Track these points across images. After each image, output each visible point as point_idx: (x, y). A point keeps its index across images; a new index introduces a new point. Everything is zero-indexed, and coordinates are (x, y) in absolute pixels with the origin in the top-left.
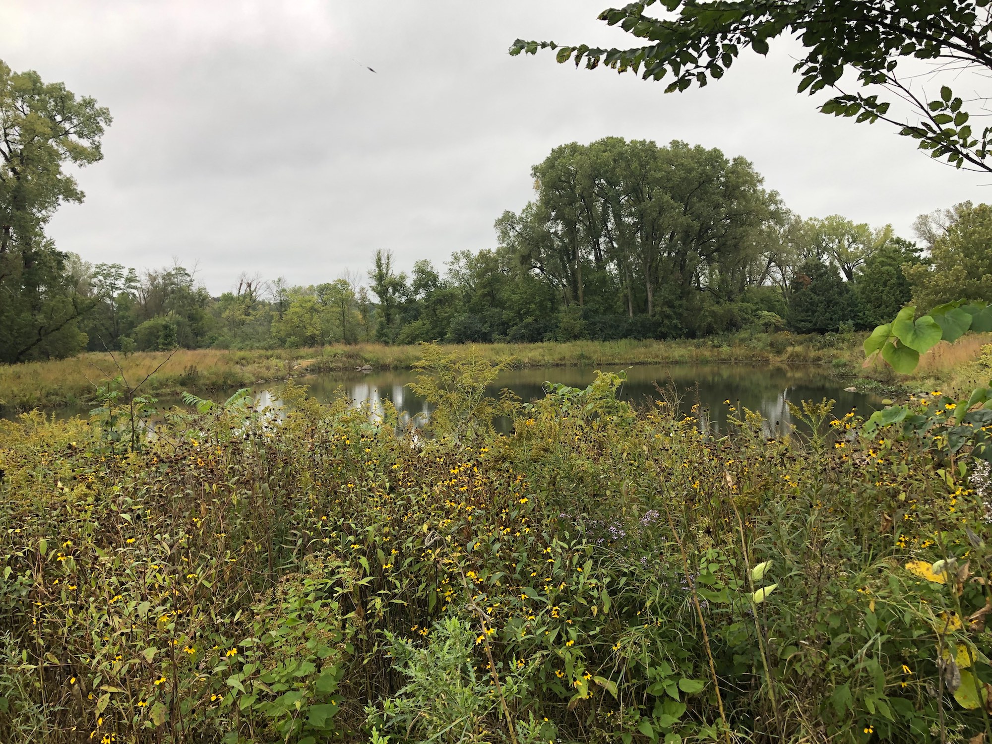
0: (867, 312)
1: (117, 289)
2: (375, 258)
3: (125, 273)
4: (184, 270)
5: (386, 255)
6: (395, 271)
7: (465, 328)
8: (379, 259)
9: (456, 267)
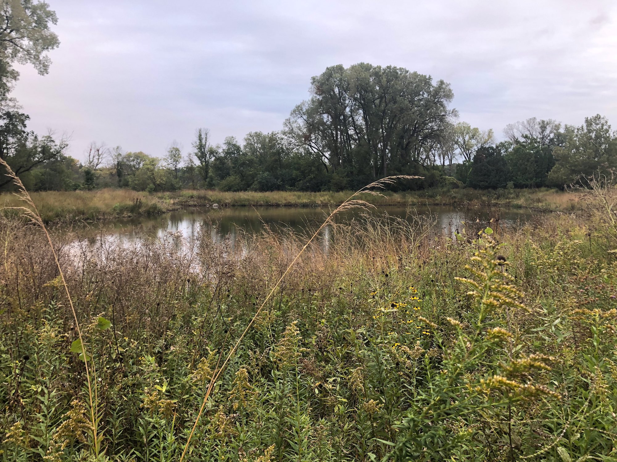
0: (518, 177)
2: (199, 134)
5: (205, 132)
6: (212, 143)
7: (267, 181)
8: (200, 135)
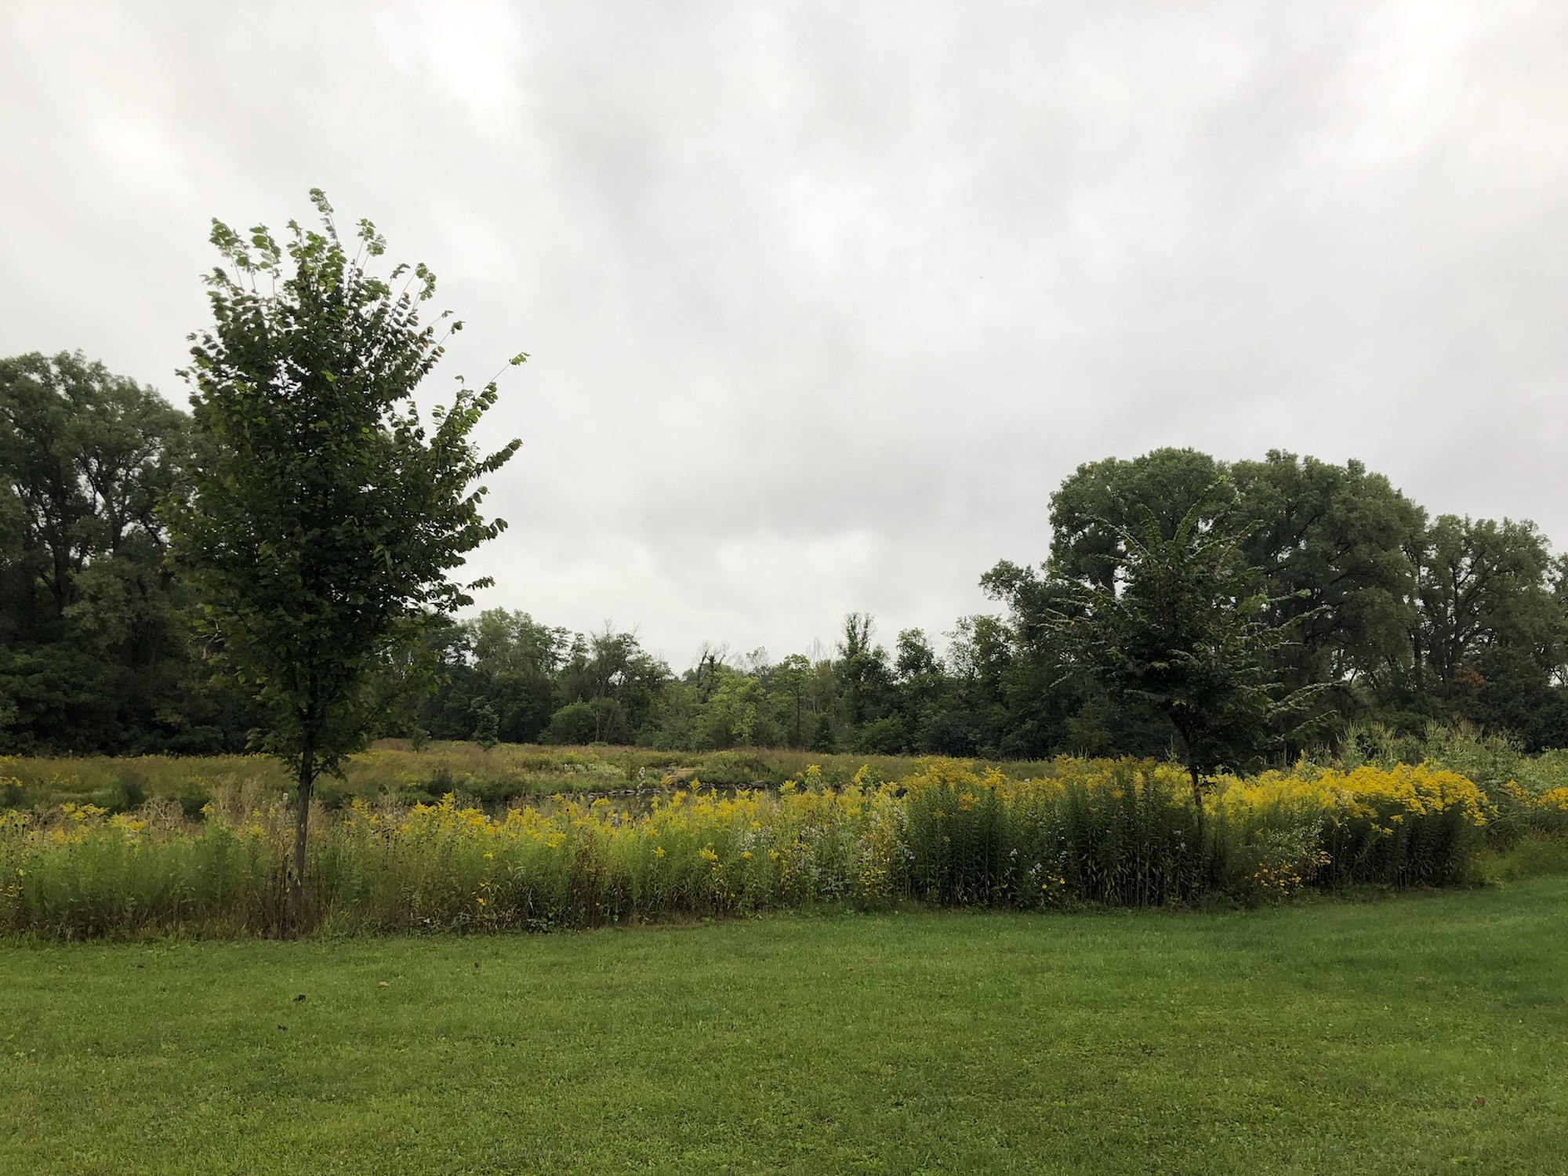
1: (560, 660)
2: (847, 625)
3: (571, 639)
4: (631, 638)
5: (863, 621)
6: (871, 647)
8: (853, 628)
9: (962, 640)
